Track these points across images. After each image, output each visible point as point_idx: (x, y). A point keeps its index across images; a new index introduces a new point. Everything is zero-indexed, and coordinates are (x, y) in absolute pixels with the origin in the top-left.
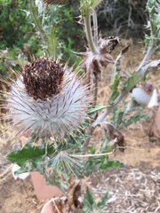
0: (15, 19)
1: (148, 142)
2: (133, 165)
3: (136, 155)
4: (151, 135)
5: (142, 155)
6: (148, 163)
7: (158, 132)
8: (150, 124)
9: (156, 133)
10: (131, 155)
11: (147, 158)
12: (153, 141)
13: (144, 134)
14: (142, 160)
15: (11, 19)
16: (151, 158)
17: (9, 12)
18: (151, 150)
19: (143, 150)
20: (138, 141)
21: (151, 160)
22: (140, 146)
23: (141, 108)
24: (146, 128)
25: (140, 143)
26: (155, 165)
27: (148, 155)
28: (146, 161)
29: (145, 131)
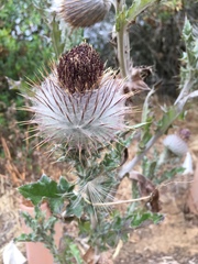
0: (22, 68)
1: (183, 220)
2: (166, 252)
3: (168, 237)
4: (187, 211)
5: (177, 238)
6: (184, 249)
7: (195, 207)
8: (184, 196)
9: (192, 209)
10: (162, 238)
11: (182, 242)
12: (189, 219)
13: (177, 210)
14: (177, 244)
15: (18, 67)
16: (188, 241)
17: (16, 60)
18: (188, 231)
19: (177, 231)
20: (170, 219)
21: (188, 245)
22: (173, 225)
23: (177, 160)
24: (180, 203)
25: (172, 221)
26: (194, 251)
27: (184, 238)
28: (182, 245)
29: (179, 206)
